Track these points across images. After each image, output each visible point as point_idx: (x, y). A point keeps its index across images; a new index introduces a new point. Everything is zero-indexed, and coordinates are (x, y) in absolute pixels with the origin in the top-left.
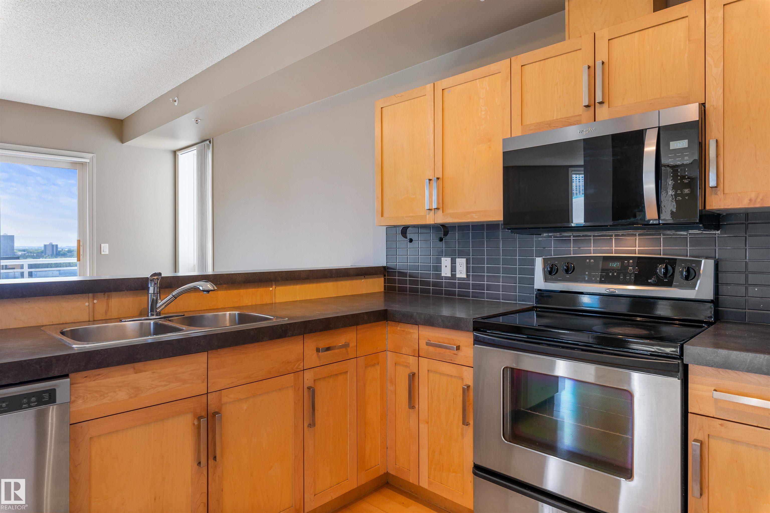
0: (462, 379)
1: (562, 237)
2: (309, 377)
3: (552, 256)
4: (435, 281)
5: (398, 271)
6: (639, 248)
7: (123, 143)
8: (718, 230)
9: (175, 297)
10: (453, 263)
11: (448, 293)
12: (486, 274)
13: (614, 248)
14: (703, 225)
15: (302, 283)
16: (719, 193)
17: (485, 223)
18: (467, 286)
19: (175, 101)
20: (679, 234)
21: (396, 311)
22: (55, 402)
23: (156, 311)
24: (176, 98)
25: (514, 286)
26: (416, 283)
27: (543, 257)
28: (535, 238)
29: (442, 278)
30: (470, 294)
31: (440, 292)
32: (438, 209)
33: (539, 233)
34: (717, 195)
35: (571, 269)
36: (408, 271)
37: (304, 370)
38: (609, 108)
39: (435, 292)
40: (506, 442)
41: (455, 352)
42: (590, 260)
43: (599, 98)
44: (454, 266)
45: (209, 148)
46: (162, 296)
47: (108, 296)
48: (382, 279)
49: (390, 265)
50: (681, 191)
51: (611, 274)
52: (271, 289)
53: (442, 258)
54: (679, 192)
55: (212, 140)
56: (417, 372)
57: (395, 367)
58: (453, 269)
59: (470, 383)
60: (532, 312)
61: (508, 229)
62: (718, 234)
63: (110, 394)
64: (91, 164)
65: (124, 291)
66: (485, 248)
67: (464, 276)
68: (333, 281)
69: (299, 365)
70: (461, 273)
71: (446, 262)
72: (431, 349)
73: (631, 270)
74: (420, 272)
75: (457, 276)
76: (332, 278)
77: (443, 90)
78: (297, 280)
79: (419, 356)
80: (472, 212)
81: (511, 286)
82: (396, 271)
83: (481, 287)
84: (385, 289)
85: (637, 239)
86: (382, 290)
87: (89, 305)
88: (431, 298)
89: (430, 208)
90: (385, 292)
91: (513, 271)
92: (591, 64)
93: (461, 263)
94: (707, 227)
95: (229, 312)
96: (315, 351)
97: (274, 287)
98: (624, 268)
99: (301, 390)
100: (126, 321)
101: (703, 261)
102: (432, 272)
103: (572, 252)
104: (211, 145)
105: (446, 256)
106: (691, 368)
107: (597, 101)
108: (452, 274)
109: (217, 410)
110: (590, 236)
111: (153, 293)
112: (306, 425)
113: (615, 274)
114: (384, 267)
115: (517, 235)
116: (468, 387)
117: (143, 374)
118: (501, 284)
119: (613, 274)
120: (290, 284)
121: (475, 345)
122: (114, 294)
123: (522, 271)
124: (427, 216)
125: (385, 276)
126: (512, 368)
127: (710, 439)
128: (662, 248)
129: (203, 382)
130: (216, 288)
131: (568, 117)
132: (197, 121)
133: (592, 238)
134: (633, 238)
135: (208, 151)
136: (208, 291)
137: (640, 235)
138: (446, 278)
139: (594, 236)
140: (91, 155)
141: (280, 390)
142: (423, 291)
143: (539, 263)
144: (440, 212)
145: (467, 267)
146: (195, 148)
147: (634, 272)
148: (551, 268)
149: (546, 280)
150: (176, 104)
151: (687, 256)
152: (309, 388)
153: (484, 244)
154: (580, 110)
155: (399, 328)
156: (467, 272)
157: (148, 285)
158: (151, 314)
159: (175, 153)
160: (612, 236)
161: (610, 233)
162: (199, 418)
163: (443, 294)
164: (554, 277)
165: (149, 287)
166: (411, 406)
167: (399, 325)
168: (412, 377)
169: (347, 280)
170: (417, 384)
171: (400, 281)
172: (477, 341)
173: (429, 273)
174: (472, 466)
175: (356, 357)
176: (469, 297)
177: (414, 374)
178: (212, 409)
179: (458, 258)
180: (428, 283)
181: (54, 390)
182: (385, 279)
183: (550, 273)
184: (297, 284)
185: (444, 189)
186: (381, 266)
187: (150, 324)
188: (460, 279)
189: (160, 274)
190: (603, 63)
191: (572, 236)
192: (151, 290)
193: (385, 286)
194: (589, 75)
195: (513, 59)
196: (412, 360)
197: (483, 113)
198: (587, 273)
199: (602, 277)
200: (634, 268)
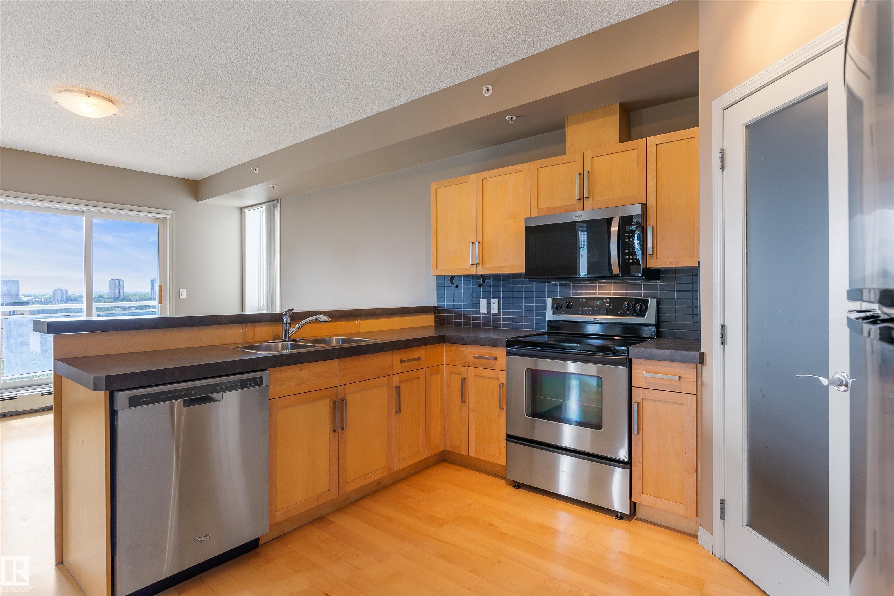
0: (499, 379)
1: (565, 284)
2: (396, 379)
3: (558, 297)
4: (475, 316)
5: (446, 310)
6: (613, 292)
7: (198, 201)
8: (659, 280)
9: (302, 326)
10: (488, 302)
11: (485, 325)
12: (512, 310)
13: (598, 292)
14: (645, 277)
15: (378, 318)
16: (654, 258)
17: (512, 274)
18: (498, 319)
19: (255, 170)
20: (637, 282)
21: (451, 336)
22: (263, 385)
23: (288, 336)
24: (256, 168)
25: (532, 318)
26: (460, 318)
27: (552, 298)
28: (546, 285)
29: (480, 314)
30: (501, 325)
31: (479, 325)
32: (479, 264)
33: (550, 281)
34: (653, 259)
35: (570, 306)
36: (454, 309)
37: (393, 374)
38: (592, 201)
39: (474, 324)
40: (528, 417)
41: (494, 361)
42: (582, 300)
43: (586, 196)
44: (489, 305)
45: (276, 207)
46: (292, 326)
47: (254, 326)
48: (433, 316)
49: (440, 304)
50: (632, 257)
51: (595, 309)
52: (357, 322)
53: (480, 299)
54: (631, 257)
55: (279, 200)
56: (467, 378)
57: (451, 375)
58: (489, 307)
59: (504, 381)
60: (544, 336)
61: (528, 279)
62: (659, 282)
63: (287, 383)
64: (171, 220)
65: (265, 322)
66: (512, 292)
67: (497, 312)
68: (399, 317)
69: (390, 371)
70: (494, 310)
71: (483, 302)
72: (477, 360)
73: (607, 305)
74: (463, 309)
75: (491, 312)
76: (399, 314)
77: (482, 179)
78: (375, 315)
79: (468, 366)
80: (504, 267)
81: (531, 318)
82: (444, 310)
83: (509, 320)
84: (435, 323)
85: (612, 285)
86: (434, 324)
87: (243, 332)
88: (472, 329)
89: (473, 263)
90: (435, 326)
91: (532, 308)
92: (581, 172)
93: (494, 303)
94: (648, 278)
95: (335, 338)
96: (400, 362)
97: (359, 320)
98: (604, 305)
99: (391, 387)
100: (270, 342)
101: (650, 300)
102: (472, 310)
103: (571, 294)
104: (278, 205)
105: (483, 297)
106: (634, 360)
107: (585, 197)
108: (487, 311)
109: (343, 398)
110: (583, 283)
111: (286, 323)
112: (394, 412)
113: (599, 309)
114: (435, 307)
115: (535, 283)
116: (503, 384)
117: (304, 371)
118: (523, 317)
119: (597, 309)
120: (370, 319)
121: (508, 356)
122: (257, 324)
123: (538, 308)
124: (471, 269)
125: (435, 313)
126: (531, 369)
127: (643, 401)
128: (627, 291)
129: (335, 379)
130: (330, 320)
131: (567, 205)
132: (273, 186)
133: (584, 285)
134: (610, 285)
135: (276, 210)
136: (325, 322)
137: (614, 283)
138: (483, 314)
139: (585, 283)
140: (171, 212)
141: (379, 387)
142: (465, 324)
143: (549, 302)
144: (481, 266)
145: (499, 305)
146: (264, 205)
147: (609, 307)
148: (557, 306)
149: (554, 313)
150: (256, 172)
151: (642, 296)
152: (396, 387)
153: (511, 289)
154: (575, 201)
155: (453, 348)
156: (499, 309)
157: (283, 318)
158: (285, 338)
159: (242, 209)
160: (596, 283)
161: (596, 281)
162: (334, 402)
163: (480, 325)
164: (559, 311)
165: (284, 319)
166: (463, 401)
167: (453, 345)
168: (464, 380)
169: (409, 316)
170: (467, 386)
171: (447, 317)
172: (508, 353)
173: (470, 310)
174: (506, 436)
175: (425, 367)
176: (500, 327)
177: (465, 379)
178: (340, 397)
179: (492, 299)
180: (469, 318)
181: (262, 377)
182: (435, 316)
183: (557, 308)
184: (374, 319)
185: (483, 250)
186: (433, 305)
187: (288, 344)
188: (493, 314)
189: (292, 310)
190: (588, 172)
191: (571, 284)
192: (285, 321)
193: (435, 321)
194: (580, 179)
195: (531, 163)
196: (463, 369)
197: (511, 198)
198: (580, 308)
199: (590, 310)
200: (609, 305)
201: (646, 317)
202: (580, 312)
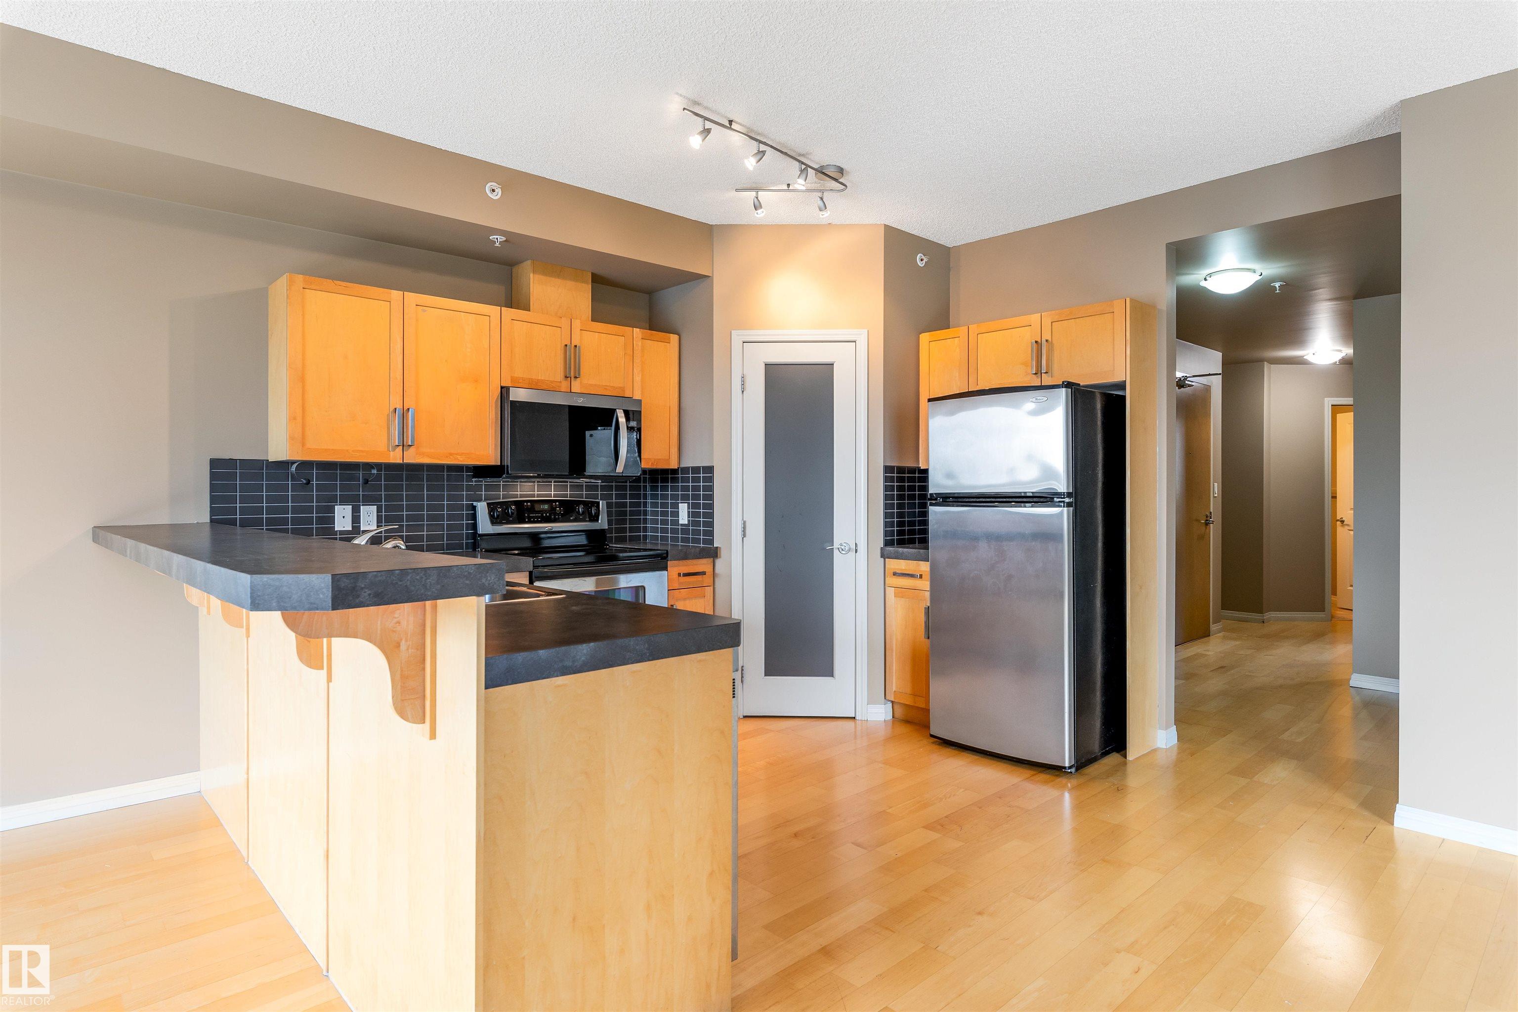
10: (356, 512)
29: (336, 534)
38: (580, 382)
42: (527, 504)
43: (575, 374)
44: (357, 516)
51: (544, 515)
53: (336, 506)
58: (356, 520)
66: (404, 494)
70: (368, 525)
71: (343, 512)
73: (558, 510)
75: (362, 530)
77: (416, 305)
80: (456, 454)
92: (569, 344)
93: (369, 511)
98: (553, 509)
101: (601, 502)
105: (344, 501)
107: (574, 376)
108: (352, 528)
113: (548, 514)
118: (425, 533)
119: (546, 515)
131: (551, 381)
138: (343, 533)
143: (483, 507)
144: (412, 449)
145: (378, 516)
148: (495, 513)
149: (495, 524)
156: (378, 522)
164: (503, 521)
179: (364, 506)
183: (493, 517)
195: (503, 309)
198: (526, 515)
199: (539, 517)
200: (560, 509)
201: (600, 522)
202: (527, 520)
